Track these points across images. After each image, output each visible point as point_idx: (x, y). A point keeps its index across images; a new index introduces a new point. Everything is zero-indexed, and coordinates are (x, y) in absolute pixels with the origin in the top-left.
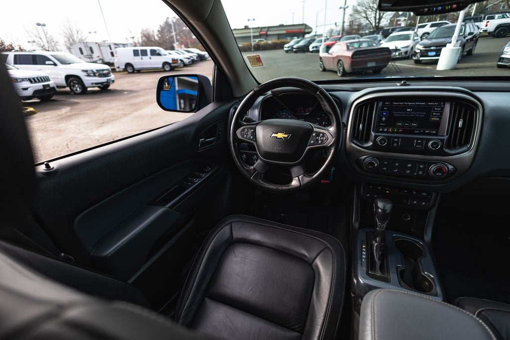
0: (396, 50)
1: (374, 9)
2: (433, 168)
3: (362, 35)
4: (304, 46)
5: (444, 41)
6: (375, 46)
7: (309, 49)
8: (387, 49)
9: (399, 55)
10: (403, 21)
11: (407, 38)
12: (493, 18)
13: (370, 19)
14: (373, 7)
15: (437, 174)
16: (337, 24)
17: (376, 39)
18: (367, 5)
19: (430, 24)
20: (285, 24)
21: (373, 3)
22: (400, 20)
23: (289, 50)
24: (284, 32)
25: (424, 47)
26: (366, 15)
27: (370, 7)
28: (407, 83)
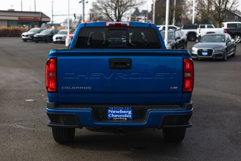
1: (113, 7)
4: (46, 36)
7: (52, 40)
10: (143, 20)
12: (204, 27)
14: (112, 6)
16: (76, 16)
18: (106, 3)
20: (15, 10)
21: (112, 2)
22: (140, 19)
23: (28, 39)
24: (16, 18)
26: (107, 11)
27: (109, 5)
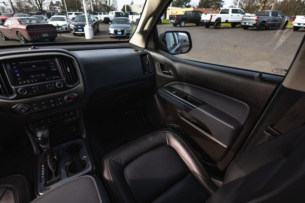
0: (59, 27)
2: (66, 98)
3: (31, 15)
5: (83, 24)
6: (42, 22)
8: (51, 26)
9: (61, 30)
10: (58, 9)
11: (63, 20)
12: (101, 14)
13: (33, 4)
15: (69, 101)
16: (6, 4)
17: (43, 18)
19: (74, 13)
22: (56, 8)
25: (75, 26)
28: (36, 48)
